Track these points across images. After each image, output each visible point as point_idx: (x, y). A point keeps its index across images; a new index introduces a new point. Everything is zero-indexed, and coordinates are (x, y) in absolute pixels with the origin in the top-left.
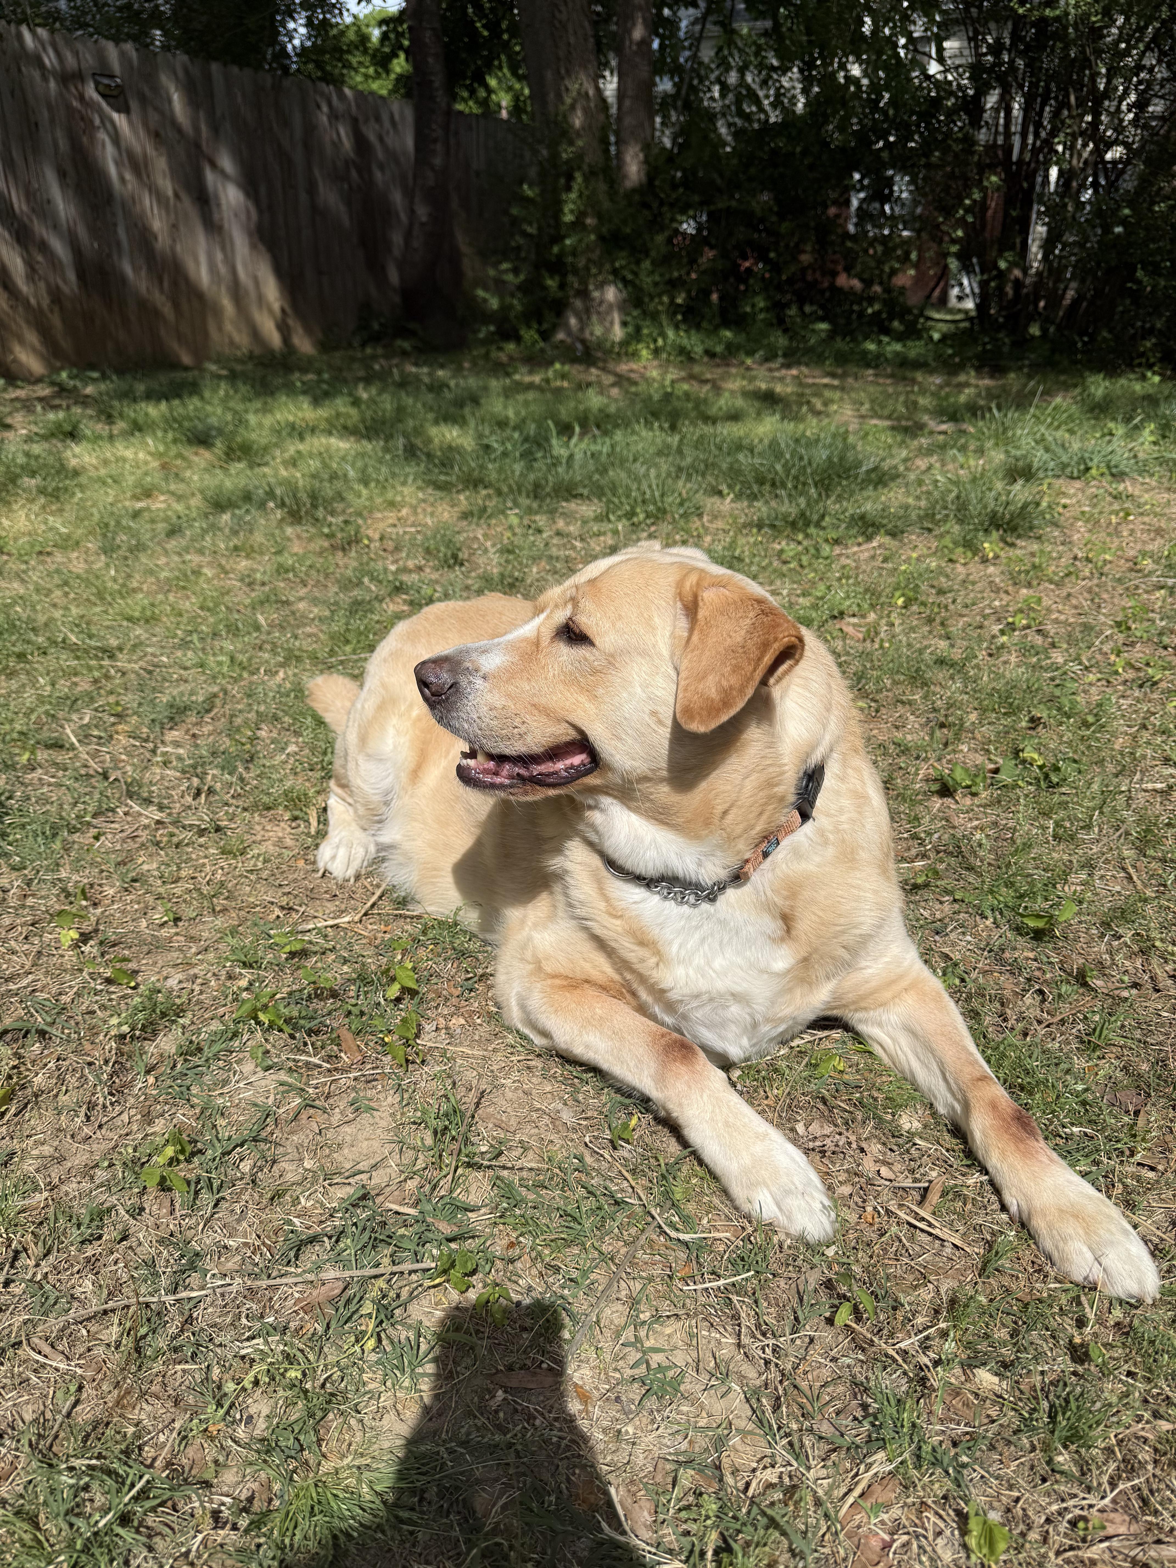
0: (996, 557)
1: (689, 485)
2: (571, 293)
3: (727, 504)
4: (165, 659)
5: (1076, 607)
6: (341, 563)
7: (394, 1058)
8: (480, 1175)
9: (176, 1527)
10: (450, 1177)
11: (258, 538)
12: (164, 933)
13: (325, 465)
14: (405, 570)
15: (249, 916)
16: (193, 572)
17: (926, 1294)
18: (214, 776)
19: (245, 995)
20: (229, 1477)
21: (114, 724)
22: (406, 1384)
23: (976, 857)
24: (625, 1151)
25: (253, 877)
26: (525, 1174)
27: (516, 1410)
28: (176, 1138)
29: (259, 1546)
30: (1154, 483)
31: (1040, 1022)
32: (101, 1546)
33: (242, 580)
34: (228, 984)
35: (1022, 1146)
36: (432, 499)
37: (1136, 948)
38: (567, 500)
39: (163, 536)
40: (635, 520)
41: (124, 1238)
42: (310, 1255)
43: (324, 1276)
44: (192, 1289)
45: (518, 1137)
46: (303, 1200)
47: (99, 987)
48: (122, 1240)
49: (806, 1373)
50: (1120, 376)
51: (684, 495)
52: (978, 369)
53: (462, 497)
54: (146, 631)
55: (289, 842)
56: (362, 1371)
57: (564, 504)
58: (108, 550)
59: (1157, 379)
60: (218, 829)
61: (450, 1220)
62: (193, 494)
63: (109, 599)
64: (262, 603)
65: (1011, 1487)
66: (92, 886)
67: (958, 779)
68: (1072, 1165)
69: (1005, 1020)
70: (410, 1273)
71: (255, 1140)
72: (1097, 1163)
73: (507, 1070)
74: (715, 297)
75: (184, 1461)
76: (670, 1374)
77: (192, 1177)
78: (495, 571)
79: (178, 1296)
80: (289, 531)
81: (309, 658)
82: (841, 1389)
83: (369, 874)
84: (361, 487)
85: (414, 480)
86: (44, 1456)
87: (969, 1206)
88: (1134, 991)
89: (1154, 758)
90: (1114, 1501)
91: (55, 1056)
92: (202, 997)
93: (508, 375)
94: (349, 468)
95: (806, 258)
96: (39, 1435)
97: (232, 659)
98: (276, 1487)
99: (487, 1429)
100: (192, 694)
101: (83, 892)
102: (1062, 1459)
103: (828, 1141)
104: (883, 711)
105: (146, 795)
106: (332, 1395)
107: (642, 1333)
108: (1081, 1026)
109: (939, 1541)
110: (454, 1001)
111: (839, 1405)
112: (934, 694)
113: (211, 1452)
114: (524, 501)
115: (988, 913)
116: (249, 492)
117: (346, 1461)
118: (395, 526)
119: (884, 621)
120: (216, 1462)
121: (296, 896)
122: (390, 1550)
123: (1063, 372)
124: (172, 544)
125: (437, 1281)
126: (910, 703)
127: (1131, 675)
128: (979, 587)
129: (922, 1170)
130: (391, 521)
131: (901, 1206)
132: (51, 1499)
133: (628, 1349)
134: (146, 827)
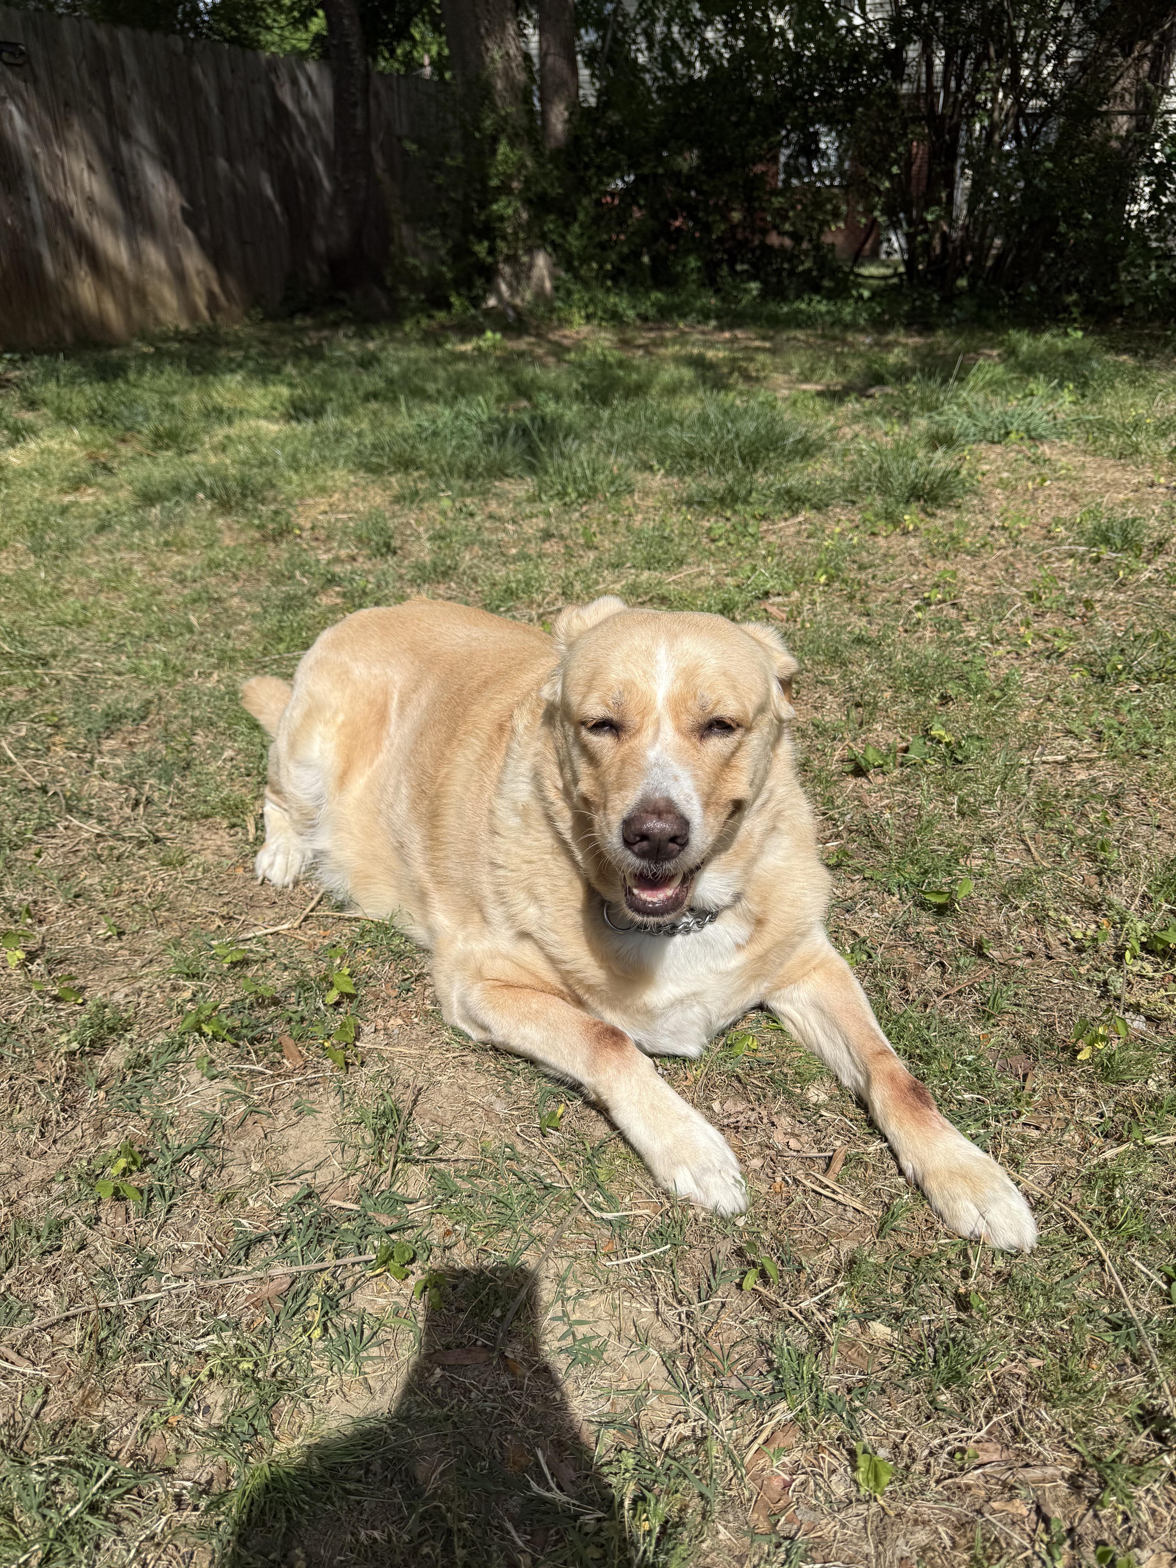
0: (916, 529)
1: (621, 460)
2: (501, 258)
3: (657, 481)
4: (99, 664)
5: (991, 578)
6: (273, 555)
7: (334, 1062)
8: (416, 1169)
9: (142, 1512)
10: (389, 1172)
11: (189, 531)
12: (109, 947)
13: (256, 451)
14: (337, 560)
15: (191, 927)
16: (124, 570)
17: (828, 1256)
18: (151, 786)
19: (189, 1006)
20: (190, 1463)
21: (50, 735)
22: (351, 1368)
23: (885, 834)
24: (554, 1138)
25: (193, 887)
26: (460, 1165)
27: (453, 1385)
28: (127, 1150)
29: (219, 1523)
30: (1071, 446)
31: (939, 994)
32: (72, 1533)
33: (173, 577)
34: (173, 995)
35: (917, 1115)
36: (363, 483)
37: (1031, 917)
38: (501, 480)
39: (93, 532)
40: (567, 499)
41: (83, 1247)
42: (259, 1254)
43: (273, 1272)
44: (149, 1292)
45: (453, 1131)
46: (251, 1202)
47: (47, 1005)
48: (80, 1249)
49: (717, 1335)
50: (1043, 331)
51: (616, 471)
52: (908, 327)
53: (393, 480)
54: (79, 634)
55: (228, 850)
56: (310, 1358)
57: (497, 484)
58: (37, 550)
59: (1080, 334)
60: (157, 840)
61: (391, 1211)
62: (122, 486)
63: (40, 603)
64: (195, 601)
65: (898, 1426)
66: (35, 902)
67: (870, 759)
68: (962, 1130)
69: (907, 993)
70: (353, 1265)
71: (203, 1147)
72: (986, 1125)
73: (443, 1067)
74: (646, 259)
75: (148, 1451)
76: (594, 1343)
77: (144, 1186)
78: (428, 559)
79: (135, 1300)
80: (220, 521)
81: (243, 657)
82: (749, 1347)
83: (307, 880)
84: (292, 473)
85: (346, 462)
86: (16, 1455)
87: (870, 1172)
88: (1029, 960)
89: (1056, 730)
90: (989, 1433)
91: (8, 1075)
92: (148, 1010)
93: (439, 344)
94: (279, 452)
95: (736, 216)
96: (10, 1436)
97: (166, 662)
98: (233, 1469)
99: (426, 1404)
100: (127, 700)
101: (28, 911)
102: (945, 1397)
103: (741, 1118)
104: (804, 692)
105: (84, 808)
106: (283, 1383)
107: (569, 1308)
108: (976, 997)
109: (834, 1478)
110: (392, 1002)
111: (746, 1361)
112: (853, 673)
113: (172, 1442)
114: (457, 482)
115: (895, 890)
116: (178, 483)
117: (297, 1442)
118: (326, 512)
119: (806, 600)
120: (177, 1450)
121: (236, 905)
122: (339, 1519)
123: (989, 327)
124: (101, 541)
125: (378, 1271)
126: (829, 683)
127: (1041, 645)
128: (898, 561)
129: (827, 1140)
130: (322, 508)
131: (807, 1175)
132: (24, 1494)
133: (556, 1323)
134: (88, 840)
